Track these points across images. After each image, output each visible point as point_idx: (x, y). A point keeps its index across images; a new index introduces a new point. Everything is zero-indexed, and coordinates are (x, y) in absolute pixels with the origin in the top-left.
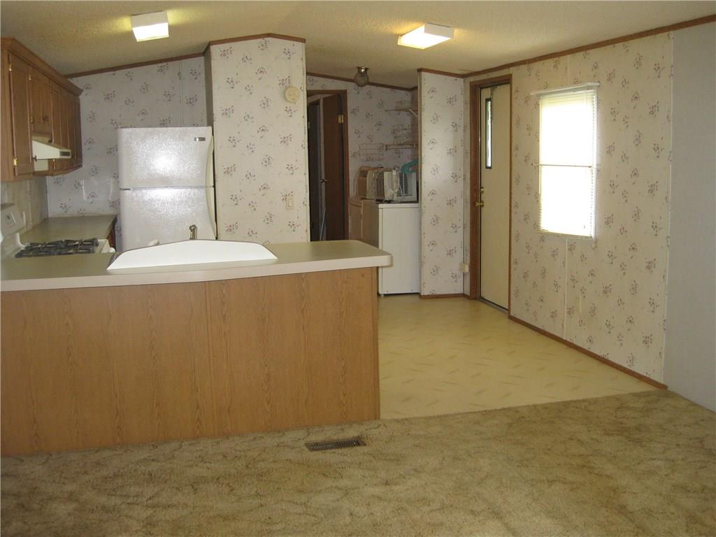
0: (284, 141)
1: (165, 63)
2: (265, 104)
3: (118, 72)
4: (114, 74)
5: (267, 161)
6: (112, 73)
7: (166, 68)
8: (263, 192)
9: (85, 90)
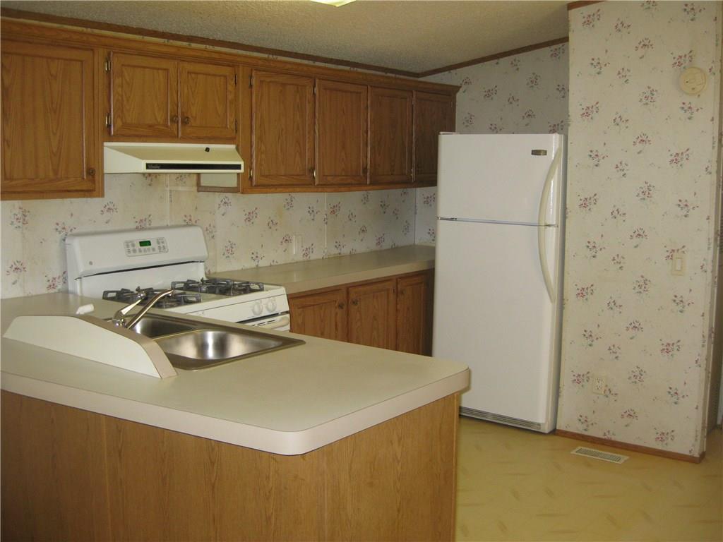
0: (676, 160)
1: (560, 45)
2: (649, 97)
3: (502, 60)
4: (497, 63)
5: (646, 192)
6: (496, 61)
7: (561, 51)
8: (636, 241)
9: (463, 86)
